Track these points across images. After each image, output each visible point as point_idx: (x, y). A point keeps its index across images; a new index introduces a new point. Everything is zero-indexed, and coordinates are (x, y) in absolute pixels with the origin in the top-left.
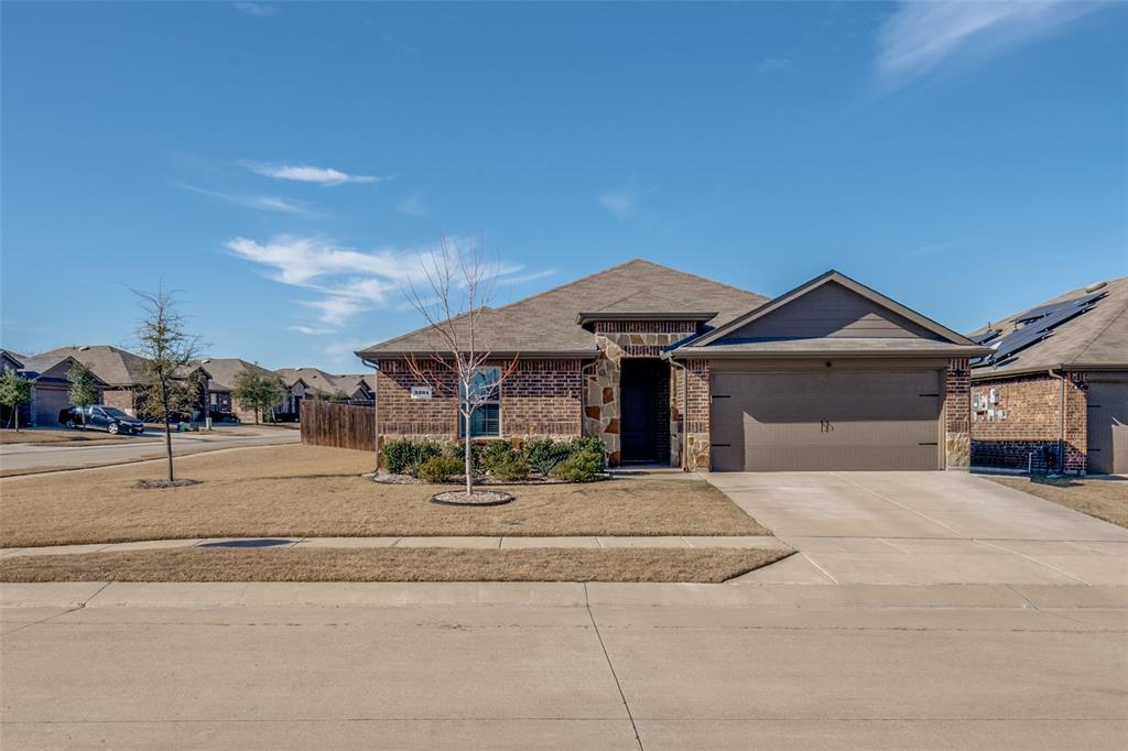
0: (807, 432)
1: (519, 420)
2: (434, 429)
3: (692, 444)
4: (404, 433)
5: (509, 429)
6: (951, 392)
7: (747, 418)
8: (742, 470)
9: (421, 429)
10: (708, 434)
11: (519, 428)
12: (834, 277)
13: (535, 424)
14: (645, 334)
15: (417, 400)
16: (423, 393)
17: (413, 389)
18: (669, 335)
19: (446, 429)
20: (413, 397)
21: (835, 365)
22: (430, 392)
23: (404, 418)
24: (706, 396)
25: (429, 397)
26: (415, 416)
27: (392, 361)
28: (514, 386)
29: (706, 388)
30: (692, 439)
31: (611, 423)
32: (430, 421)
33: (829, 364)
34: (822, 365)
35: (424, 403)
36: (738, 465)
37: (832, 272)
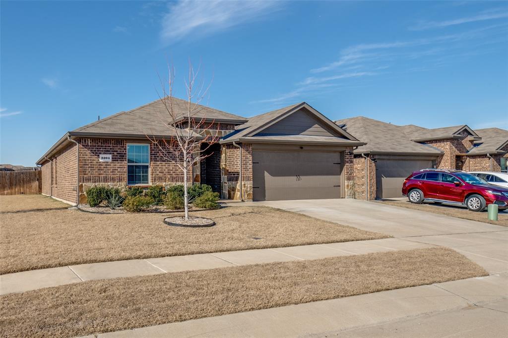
0: (290, 181)
1: (161, 175)
2: (113, 180)
3: (245, 187)
4: (95, 182)
5: (155, 180)
6: (347, 162)
7: (266, 174)
8: (265, 200)
9: (106, 180)
10: (252, 182)
11: (160, 179)
12: (305, 106)
13: (169, 176)
14: (212, 130)
15: (103, 163)
16: (107, 158)
17: (101, 156)
18: (223, 131)
19: (120, 180)
20: (101, 160)
21: (304, 148)
22: (111, 158)
23: (95, 173)
24: (251, 162)
25: (110, 160)
26: (102, 172)
27: (88, 138)
28: (158, 155)
29: (251, 158)
30: (245, 184)
31: (196, 177)
32: (111, 175)
33: (302, 148)
34: (298, 148)
35: (107, 164)
36: (263, 198)
37: (304, 103)
